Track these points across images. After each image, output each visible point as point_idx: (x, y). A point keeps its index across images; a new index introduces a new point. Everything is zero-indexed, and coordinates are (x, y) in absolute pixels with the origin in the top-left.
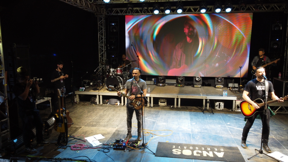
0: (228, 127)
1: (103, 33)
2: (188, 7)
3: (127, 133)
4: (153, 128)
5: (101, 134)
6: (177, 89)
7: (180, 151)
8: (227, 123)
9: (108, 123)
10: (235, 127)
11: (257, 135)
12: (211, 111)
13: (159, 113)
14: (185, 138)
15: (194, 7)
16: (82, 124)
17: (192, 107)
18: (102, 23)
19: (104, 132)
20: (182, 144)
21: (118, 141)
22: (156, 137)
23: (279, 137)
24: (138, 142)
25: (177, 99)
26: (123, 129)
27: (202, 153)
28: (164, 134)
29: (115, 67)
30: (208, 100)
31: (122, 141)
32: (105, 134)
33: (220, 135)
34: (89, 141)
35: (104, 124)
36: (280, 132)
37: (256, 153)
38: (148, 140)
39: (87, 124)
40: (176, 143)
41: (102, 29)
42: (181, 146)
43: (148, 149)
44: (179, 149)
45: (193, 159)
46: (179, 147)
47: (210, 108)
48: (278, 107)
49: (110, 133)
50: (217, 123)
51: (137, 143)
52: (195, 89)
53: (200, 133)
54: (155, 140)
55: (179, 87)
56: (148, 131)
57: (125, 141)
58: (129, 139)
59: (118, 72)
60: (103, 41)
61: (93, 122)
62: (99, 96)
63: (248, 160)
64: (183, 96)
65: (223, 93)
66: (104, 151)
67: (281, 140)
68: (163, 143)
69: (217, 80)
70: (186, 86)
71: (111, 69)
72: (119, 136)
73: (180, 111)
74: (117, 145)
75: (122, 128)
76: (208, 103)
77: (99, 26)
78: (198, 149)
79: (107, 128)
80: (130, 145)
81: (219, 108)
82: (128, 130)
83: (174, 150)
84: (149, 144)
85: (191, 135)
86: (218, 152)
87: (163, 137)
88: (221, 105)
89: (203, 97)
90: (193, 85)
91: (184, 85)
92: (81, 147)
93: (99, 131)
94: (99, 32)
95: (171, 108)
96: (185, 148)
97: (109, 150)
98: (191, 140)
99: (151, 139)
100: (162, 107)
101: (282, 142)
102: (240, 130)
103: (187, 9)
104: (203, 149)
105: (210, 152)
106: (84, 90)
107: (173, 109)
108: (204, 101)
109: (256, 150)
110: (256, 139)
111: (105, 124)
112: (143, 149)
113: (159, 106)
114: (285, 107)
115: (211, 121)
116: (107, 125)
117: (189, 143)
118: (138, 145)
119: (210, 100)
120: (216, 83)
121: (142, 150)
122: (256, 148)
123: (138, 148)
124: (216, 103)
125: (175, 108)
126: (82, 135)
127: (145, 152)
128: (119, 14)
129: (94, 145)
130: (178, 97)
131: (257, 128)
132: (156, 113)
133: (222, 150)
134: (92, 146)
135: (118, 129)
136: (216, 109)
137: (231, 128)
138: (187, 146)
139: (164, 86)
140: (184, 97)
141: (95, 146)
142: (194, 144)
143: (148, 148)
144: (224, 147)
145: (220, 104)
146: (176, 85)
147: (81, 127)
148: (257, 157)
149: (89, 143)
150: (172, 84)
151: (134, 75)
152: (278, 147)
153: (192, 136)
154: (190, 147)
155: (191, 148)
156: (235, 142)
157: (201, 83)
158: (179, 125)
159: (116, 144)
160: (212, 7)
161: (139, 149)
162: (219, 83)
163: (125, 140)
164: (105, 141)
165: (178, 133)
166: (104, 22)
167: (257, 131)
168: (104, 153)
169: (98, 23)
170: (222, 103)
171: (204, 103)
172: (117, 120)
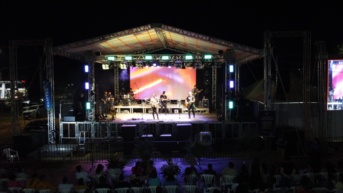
18: (117, 70)
29: (126, 94)
30: (171, 109)
47: (172, 113)
59: (128, 97)
62: (119, 108)
113: (149, 113)
120: (178, 102)
124: (175, 110)
136: (175, 113)
157: (170, 102)
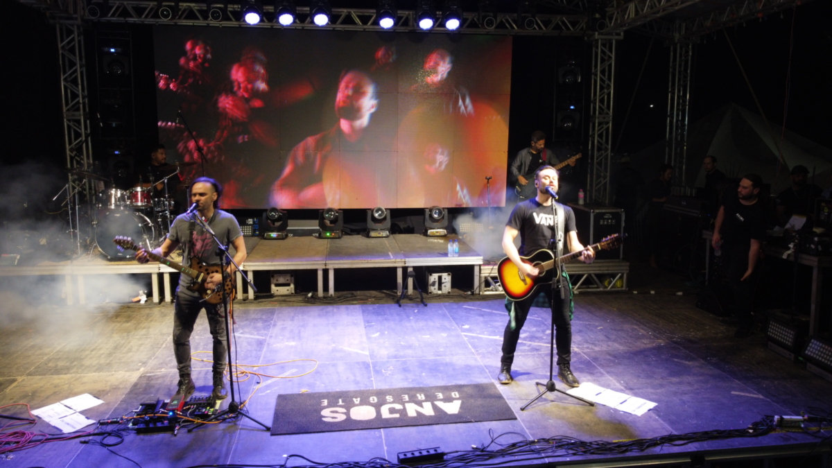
0: (466, 336)
1: (76, 77)
2: (345, 11)
3: (178, 378)
4: (258, 357)
5: (90, 393)
6: (323, 245)
7: (343, 413)
8: (464, 327)
9: (111, 358)
10: (483, 333)
11: (538, 348)
12: (419, 300)
13: (275, 316)
14: (355, 376)
15: (361, 10)
16: (17, 369)
17: (368, 293)
18: (74, 46)
19: (99, 386)
20: (347, 392)
21: (149, 408)
22: (269, 381)
23: (588, 348)
24: (215, 404)
25: (326, 272)
26: (163, 370)
27: (405, 409)
28: (294, 370)
29: (127, 184)
30: (410, 270)
31: (165, 405)
32: (104, 391)
33: (447, 359)
34: (47, 420)
35: (97, 362)
36: (589, 336)
37: (538, 391)
38: (247, 392)
39: (36, 368)
40: (330, 391)
41: (72, 64)
42: (346, 399)
43: (247, 419)
44: (341, 406)
45: (380, 428)
46: (340, 402)
47: (416, 291)
48: (582, 275)
49: (121, 386)
50: (438, 328)
51: (213, 405)
52: (373, 241)
53: (395, 357)
54: (268, 391)
55: (328, 238)
56: (243, 369)
57: (174, 405)
58: (186, 397)
59: (137, 201)
60: (78, 102)
61: (58, 359)
62: (75, 278)
63: (521, 412)
64: (342, 262)
65: (447, 248)
66: (105, 441)
67: (593, 354)
68: (293, 395)
69: (431, 216)
70: (348, 236)
71: (113, 191)
72: (151, 393)
73: (335, 306)
74: (147, 417)
75: (161, 368)
76: (411, 276)
77: (63, 55)
78: (392, 400)
79: (108, 373)
80: (191, 414)
81: (440, 289)
82: (180, 370)
83: (325, 412)
84: (250, 405)
85: (371, 365)
86: (445, 402)
87: (290, 381)
88: (443, 280)
89: (395, 262)
90: (365, 232)
91: (342, 234)
92: (18, 442)
93: (83, 383)
94: (64, 74)
95: (308, 298)
96: (357, 401)
97: (121, 437)
98: (373, 379)
99: (254, 389)
100: (280, 298)
101: (595, 359)
102: (496, 340)
103: (341, 15)
104: (406, 397)
105: (424, 404)
106: (19, 260)
107: (315, 300)
108: (400, 272)
109: (538, 384)
110: (537, 357)
111: (102, 361)
112: (234, 420)
113: (272, 296)
114: (597, 275)
115: (421, 324)
116: (109, 364)
117: (368, 388)
118: (217, 410)
119: (415, 268)
120: (428, 223)
121: (229, 422)
122: (537, 381)
123: (218, 420)
124: (431, 275)
125: (319, 298)
126: (21, 402)
127: (240, 427)
128: (131, 20)
129: (67, 430)
130: (327, 267)
131: (537, 331)
132: (264, 317)
133: (455, 395)
134: (59, 432)
135: (147, 373)
136: (431, 293)
137: (473, 337)
138: (361, 397)
139: (283, 239)
140: (344, 263)
141: (72, 430)
142: (379, 388)
143: (247, 414)
144: (459, 388)
145: (440, 278)
146: (320, 234)
147: (14, 381)
148: (542, 401)
149: (48, 425)
150: (308, 233)
151: (197, 197)
152: (587, 372)
153: (374, 367)
154: (371, 399)
155: (374, 400)
156: (487, 371)
157: (388, 223)
158: (334, 343)
159: (145, 414)
160: (409, 14)
161: (220, 423)
162: (435, 224)
163: (172, 401)
164: (105, 413)
165: (334, 365)
166: (79, 42)
167: (537, 338)
168: (105, 450)
169: (60, 46)
170: (446, 274)
171: (400, 280)
172: (142, 348)
